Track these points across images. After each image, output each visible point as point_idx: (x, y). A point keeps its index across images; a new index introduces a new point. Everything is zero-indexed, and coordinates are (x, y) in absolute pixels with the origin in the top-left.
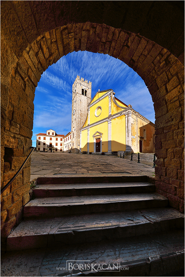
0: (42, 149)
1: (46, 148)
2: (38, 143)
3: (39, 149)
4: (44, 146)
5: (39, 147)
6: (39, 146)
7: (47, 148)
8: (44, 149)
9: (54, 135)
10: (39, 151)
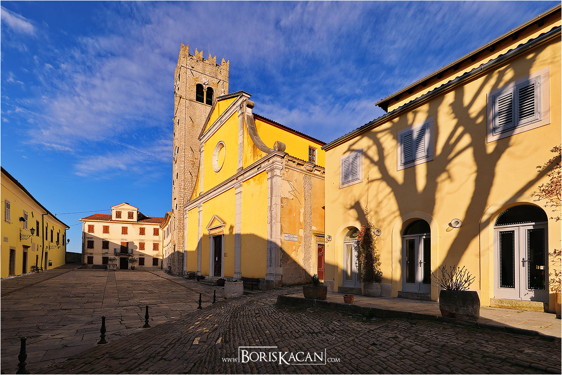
0: (98, 260)
1: (110, 257)
2: (86, 243)
3: (90, 259)
4: (106, 251)
5: (91, 254)
6: (90, 251)
7: (112, 257)
9: (135, 218)
10: (91, 265)
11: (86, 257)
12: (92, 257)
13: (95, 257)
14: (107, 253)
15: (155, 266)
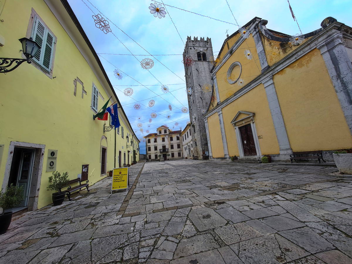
0: (153, 157)
1: (158, 154)
2: (148, 149)
3: (150, 156)
4: (156, 151)
5: (150, 154)
6: (149, 152)
8: (156, 156)
9: (168, 133)
10: (150, 160)
11: (148, 155)
12: (150, 155)
13: (151, 155)
14: (157, 152)
15: (180, 157)
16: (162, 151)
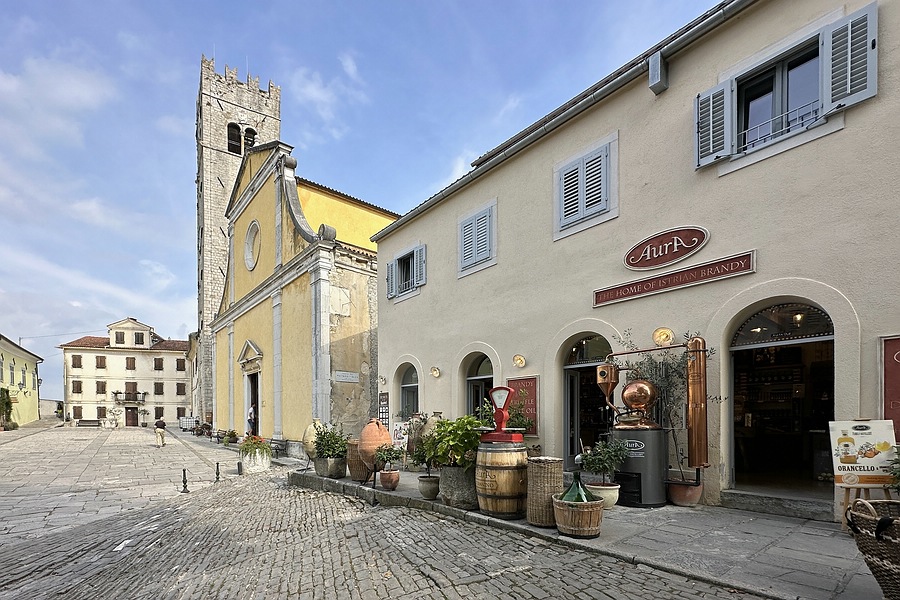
0: (89, 413)
1: (108, 406)
2: (71, 385)
3: (78, 412)
4: (102, 396)
5: (79, 402)
6: (76, 397)
7: (112, 406)
9: (147, 343)
11: (71, 407)
12: (81, 408)
13: (84, 406)
14: (104, 401)
16: (122, 397)
